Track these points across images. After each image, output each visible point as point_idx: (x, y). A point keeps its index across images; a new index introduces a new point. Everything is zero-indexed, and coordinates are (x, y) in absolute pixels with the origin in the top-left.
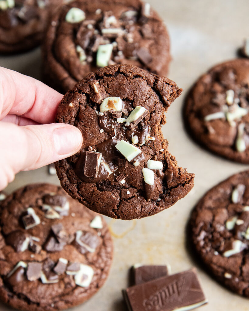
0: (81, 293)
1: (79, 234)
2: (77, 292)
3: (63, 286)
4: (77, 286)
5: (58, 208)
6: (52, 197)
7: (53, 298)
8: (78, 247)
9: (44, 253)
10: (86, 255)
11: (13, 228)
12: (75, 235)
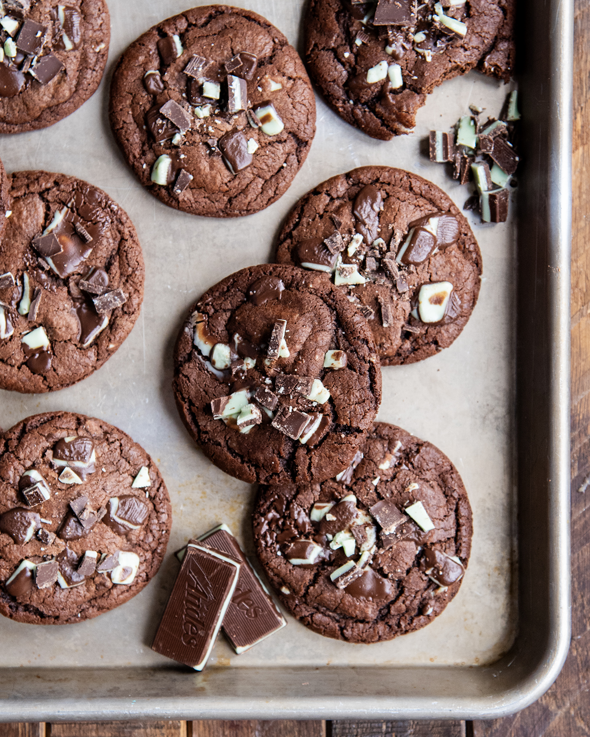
0: (122, 593)
1: (115, 503)
2: (115, 592)
3: (93, 588)
4: (115, 585)
5: (78, 464)
6: (68, 445)
7: (79, 606)
8: (114, 526)
9: (60, 542)
10: (127, 534)
11: (10, 505)
12: (108, 506)
